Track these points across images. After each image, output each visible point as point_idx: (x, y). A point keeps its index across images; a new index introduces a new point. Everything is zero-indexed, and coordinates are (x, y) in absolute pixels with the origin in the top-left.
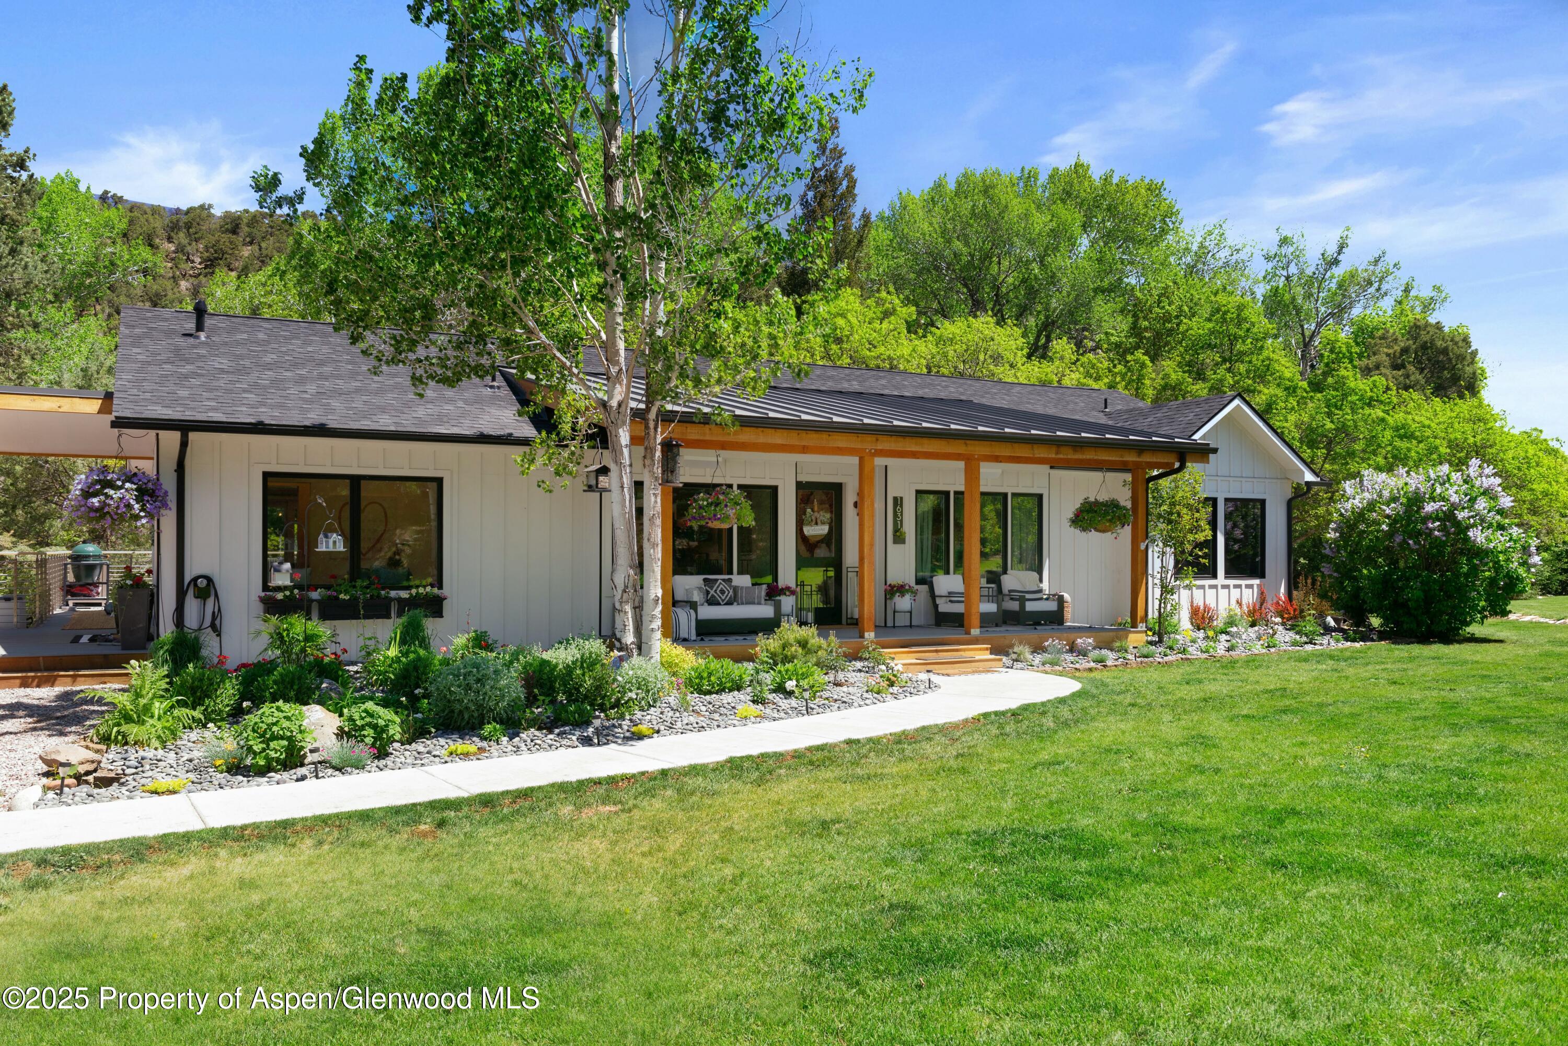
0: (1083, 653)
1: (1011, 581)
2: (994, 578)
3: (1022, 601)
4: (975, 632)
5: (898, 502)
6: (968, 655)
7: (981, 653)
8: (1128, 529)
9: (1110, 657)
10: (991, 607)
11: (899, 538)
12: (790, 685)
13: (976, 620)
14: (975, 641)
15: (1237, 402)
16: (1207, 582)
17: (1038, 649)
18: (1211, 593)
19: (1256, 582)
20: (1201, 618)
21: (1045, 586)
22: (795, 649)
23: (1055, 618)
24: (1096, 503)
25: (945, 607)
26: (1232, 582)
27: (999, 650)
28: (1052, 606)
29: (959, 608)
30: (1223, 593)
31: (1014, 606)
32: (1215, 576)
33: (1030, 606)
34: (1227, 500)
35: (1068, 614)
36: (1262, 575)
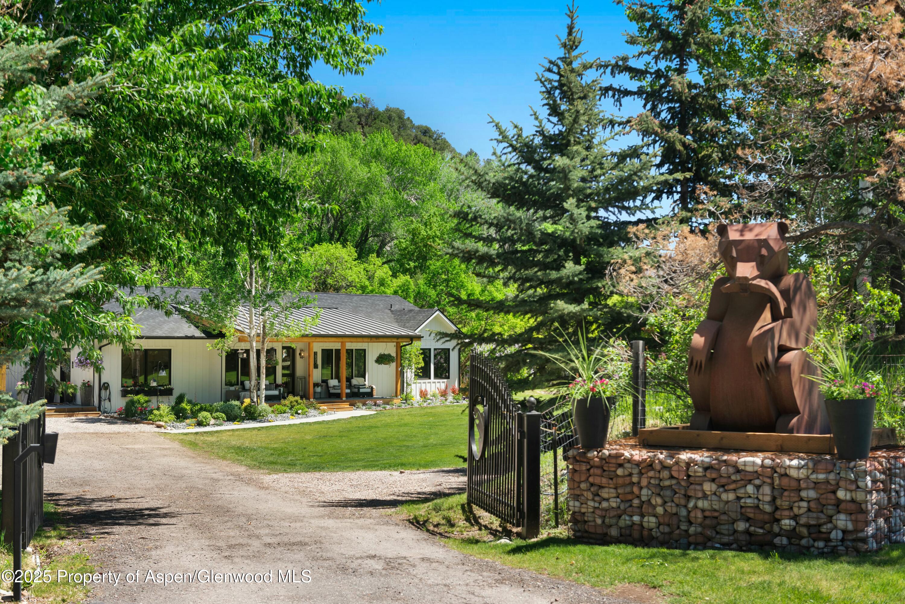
0: (379, 406)
1: (355, 381)
2: (349, 380)
3: (359, 388)
4: (344, 399)
5: (315, 353)
6: (342, 406)
7: (346, 405)
8: (394, 364)
9: (388, 407)
10: (348, 391)
11: (316, 366)
12: (299, 412)
13: (344, 395)
14: (344, 402)
15: (438, 312)
16: (427, 381)
17: (364, 404)
18: (428, 385)
19: (445, 380)
20: (423, 394)
21: (366, 383)
22: (295, 403)
23: (370, 395)
24: (384, 355)
25: (332, 391)
26: (437, 381)
27: (352, 405)
28: (369, 390)
29: (339, 391)
30: (433, 385)
31: (356, 390)
32: (430, 378)
33: (362, 390)
34: (435, 349)
35: (375, 393)
36: (448, 377)
